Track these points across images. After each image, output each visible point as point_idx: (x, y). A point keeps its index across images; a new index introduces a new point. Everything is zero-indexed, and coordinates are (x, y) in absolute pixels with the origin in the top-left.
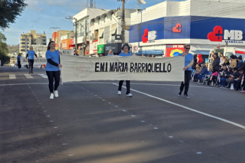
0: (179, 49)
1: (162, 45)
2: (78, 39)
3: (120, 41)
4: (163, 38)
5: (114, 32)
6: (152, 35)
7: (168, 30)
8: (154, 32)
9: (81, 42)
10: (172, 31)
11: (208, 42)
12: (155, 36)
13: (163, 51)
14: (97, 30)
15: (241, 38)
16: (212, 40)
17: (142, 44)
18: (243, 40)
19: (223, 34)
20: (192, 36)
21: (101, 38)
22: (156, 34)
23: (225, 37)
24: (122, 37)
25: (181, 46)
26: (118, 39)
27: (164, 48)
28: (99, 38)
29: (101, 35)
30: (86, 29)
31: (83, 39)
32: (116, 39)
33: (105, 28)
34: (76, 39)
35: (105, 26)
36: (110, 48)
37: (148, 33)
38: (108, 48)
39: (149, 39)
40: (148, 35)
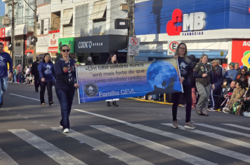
1: (221, 40)
2: (17, 27)
3: (124, 32)
4: (227, 27)
5: (100, 16)
6: (194, 20)
7: (240, 12)
8: (202, 15)
9: (22, 33)
10: (248, 13)
12: (203, 24)
13: (222, 52)
14: (58, 14)
17: (163, 37)
22: (205, 20)
26: (123, 27)
27: (227, 46)
28: (61, 27)
29: (68, 22)
30: (35, 11)
31: (25, 28)
32: (118, 26)
33: (77, 8)
34: (13, 28)
35: (77, 5)
36: (88, 44)
37: (182, 18)
38: (84, 45)
39: (185, 29)
40: (182, 22)
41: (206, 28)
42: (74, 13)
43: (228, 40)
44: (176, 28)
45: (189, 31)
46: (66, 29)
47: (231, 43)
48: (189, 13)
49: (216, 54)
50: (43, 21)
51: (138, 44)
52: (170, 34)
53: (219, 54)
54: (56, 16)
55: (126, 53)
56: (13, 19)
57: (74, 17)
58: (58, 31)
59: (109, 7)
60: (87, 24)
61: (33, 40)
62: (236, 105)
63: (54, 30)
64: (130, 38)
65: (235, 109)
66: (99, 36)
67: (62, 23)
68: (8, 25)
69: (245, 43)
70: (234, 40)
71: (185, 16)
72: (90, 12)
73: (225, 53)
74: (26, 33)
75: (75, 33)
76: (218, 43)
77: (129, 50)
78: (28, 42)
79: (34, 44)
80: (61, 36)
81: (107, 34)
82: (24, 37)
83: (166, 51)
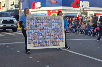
0: (56, 12)
1: (45, 10)
4: (46, 6)
5: (12, 4)
6: (38, 4)
10: (51, 2)
11: (72, 8)
15: (89, 6)
16: (74, 7)
18: (90, 7)
19: (79, 4)
20: (63, 5)
21: (3, 7)
22: (41, 4)
23: (81, 6)
24: (19, 6)
25: (56, 11)
33: (6, 1)
37: (35, 4)
41: (41, 7)
43: (47, 10)
46: (3, 8)
47: (47, 11)
57: (5, 4)
64: (20, 11)
66: (12, 10)
67: (2, 6)
70: (48, 10)
72: (10, 2)
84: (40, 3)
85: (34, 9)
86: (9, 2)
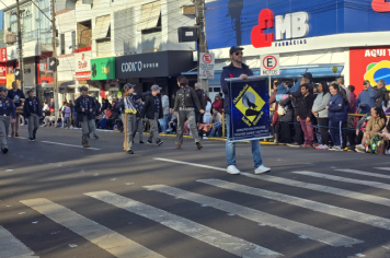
1: (333, 50)
2: (25, 46)
4: (342, 30)
14: (88, 24)
22: (308, 22)
28: (94, 42)
29: (104, 35)
30: (53, 21)
31: (37, 46)
32: (183, 38)
33: (116, 15)
34: (20, 47)
35: (116, 10)
36: (136, 65)
37: (273, 21)
38: (130, 67)
39: (278, 37)
40: (273, 27)
41: (310, 34)
42: (112, 21)
43: (343, 49)
44: (265, 36)
45: (285, 39)
46: (101, 45)
47: (347, 53)
48: (283, 14)
49: (326, 69)
50: (63, 36)
51: (213, 62)
52: (256, 46)
53: (331, 69)
54: (84, 27)
55: (196, 76)
56: (20, 34)
57: (112, 28)
58: (89, 49)
59: (164, 12)
60: (132, 37)
61: (53, 63)
62: (375, 141)
63: (83, 47)
64: (202, 54)
65: (374, 146)
66: (153, 54)
67: (95, 37)
68: (12, 43)
69: (368, 53)
70: (351, 49)
71: (278, 19)
72: (137, 20)
73: (339, 69)
74: (40, 54)
75: (116, 51)
76: (329, 55)
77: (201, 71)
78: (42, 67)
79: (54, 68)
80: (94, 56)
81: (164, 49)
82: (36, 59)
83: (258, 69)
84: (304, 16)
85: (269, 45)
86: (132, 18)
